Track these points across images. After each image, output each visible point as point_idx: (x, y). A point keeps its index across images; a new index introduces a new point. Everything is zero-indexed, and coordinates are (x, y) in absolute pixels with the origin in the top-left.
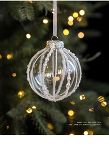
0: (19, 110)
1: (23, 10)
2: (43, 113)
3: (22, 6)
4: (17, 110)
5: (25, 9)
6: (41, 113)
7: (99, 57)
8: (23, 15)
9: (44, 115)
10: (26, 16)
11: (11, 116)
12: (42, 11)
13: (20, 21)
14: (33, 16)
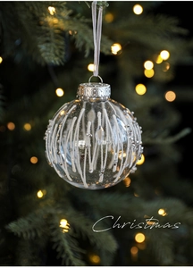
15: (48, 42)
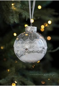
0: (7, 80)
1: (12, 16)
3: (11, 14)
4: (5, 80)
5: (14, 16)
8: (12, 19)
10: (14, 20)
11: (1, 83)
13: (10, 24)
14: (18, 20)
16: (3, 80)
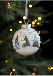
2: (19, 72)
4: (5, 70)
6: (18, 71)
7: (49, 42)
9: (20, 73)
10: (11, 17)
11: (2, 72)
12: (19, 15)
13: (7, 21)
15: (9, 13)
16: (3, 69)
